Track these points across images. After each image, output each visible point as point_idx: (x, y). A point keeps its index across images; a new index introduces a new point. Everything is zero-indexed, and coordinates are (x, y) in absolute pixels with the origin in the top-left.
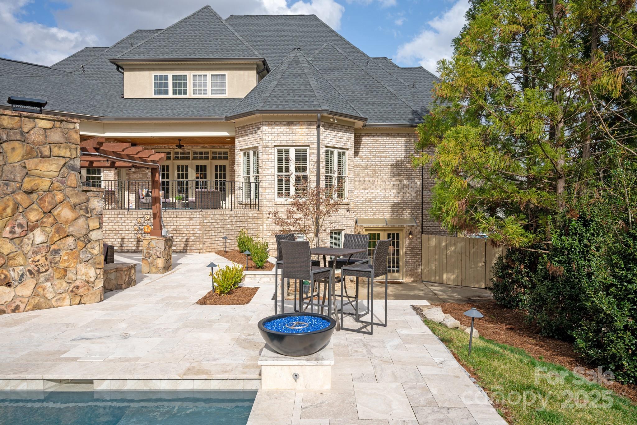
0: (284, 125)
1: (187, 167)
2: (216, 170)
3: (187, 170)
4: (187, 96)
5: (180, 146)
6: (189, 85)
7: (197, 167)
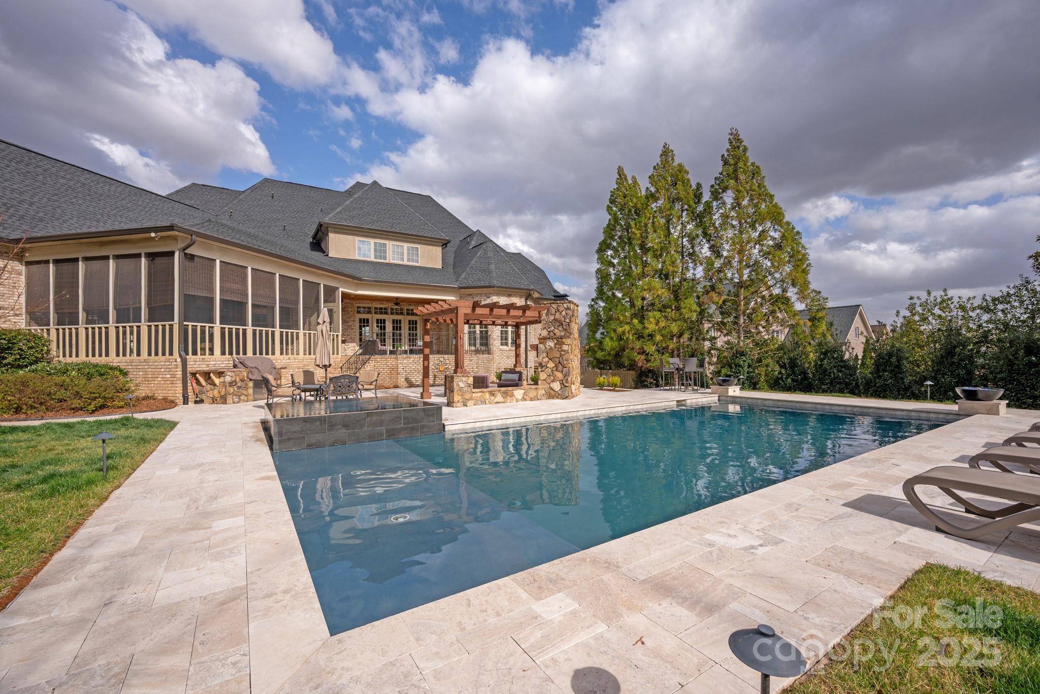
0: (506, 296)
1: (384, 320)
2: (410, 324)
3: (384, 323)
4: (387, 261)
5: (397, 304)
6: (389, 253)
7: (393, 320)
